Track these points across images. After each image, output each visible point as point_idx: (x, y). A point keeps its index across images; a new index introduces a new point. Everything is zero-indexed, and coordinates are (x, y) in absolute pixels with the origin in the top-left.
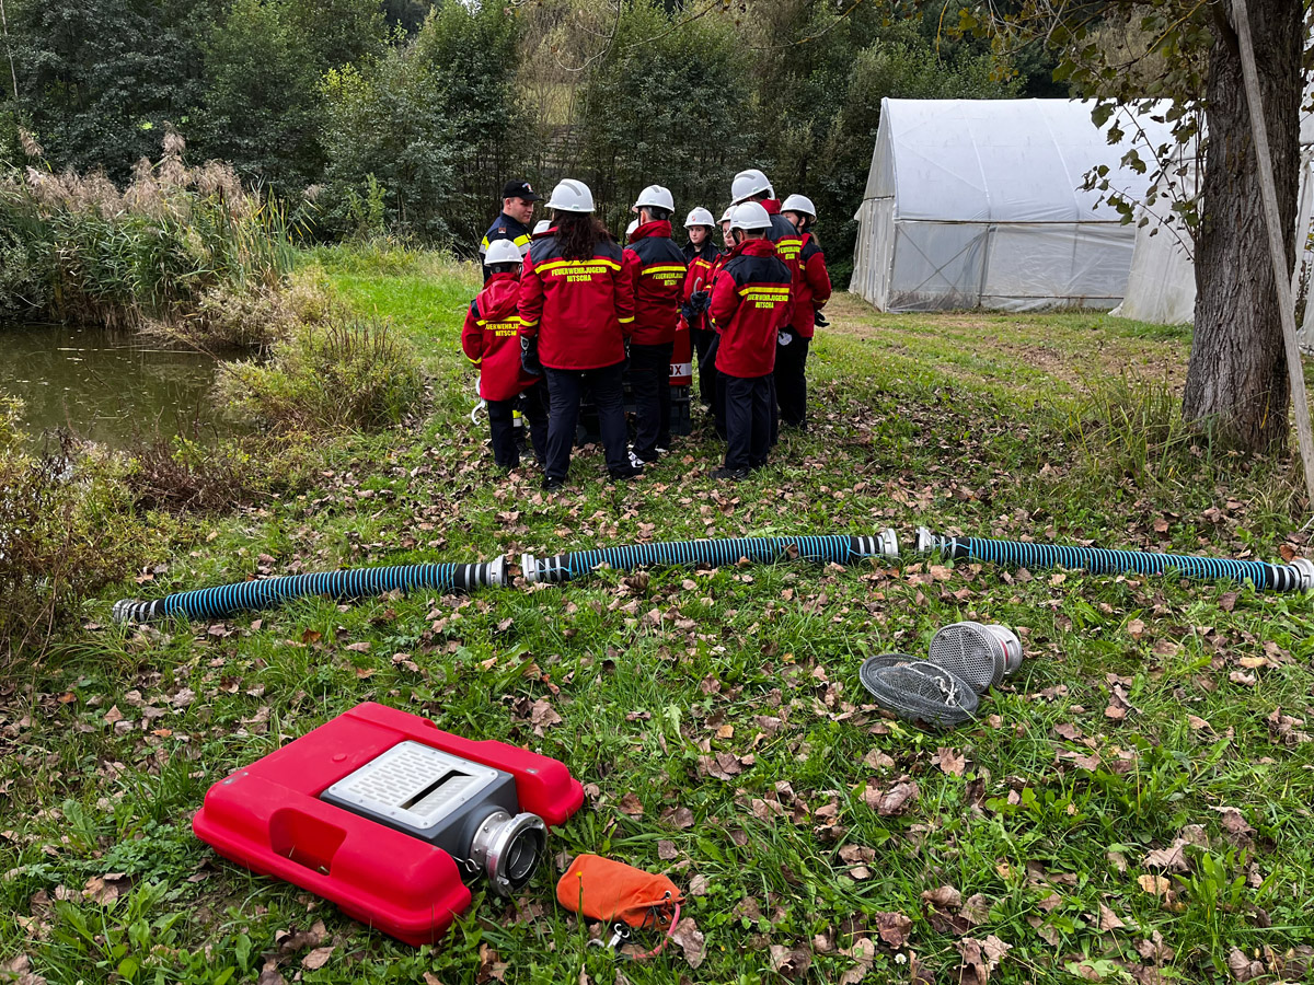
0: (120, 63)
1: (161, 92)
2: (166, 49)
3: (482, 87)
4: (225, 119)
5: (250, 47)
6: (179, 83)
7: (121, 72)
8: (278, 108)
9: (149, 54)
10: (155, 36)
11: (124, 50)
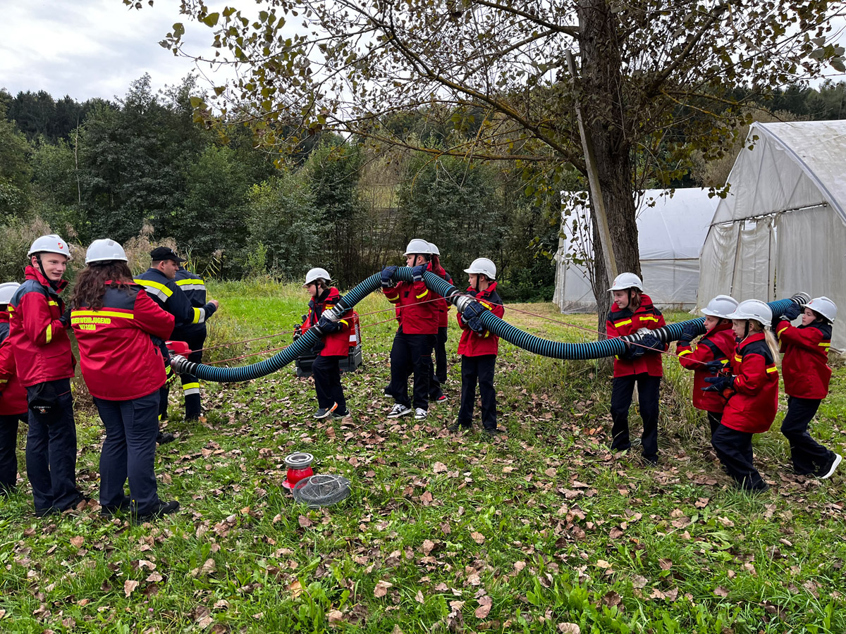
0: (138, 184)
1: (160, 199)
2: (165, 176)
3: (338, 191)
4: (194, 213)
5: (211, 174)
6: (171, 194)
7: (139, 189)
8: (224, 206)
9: (156, 178)
10: (159, 169)
11: (141, 177)
